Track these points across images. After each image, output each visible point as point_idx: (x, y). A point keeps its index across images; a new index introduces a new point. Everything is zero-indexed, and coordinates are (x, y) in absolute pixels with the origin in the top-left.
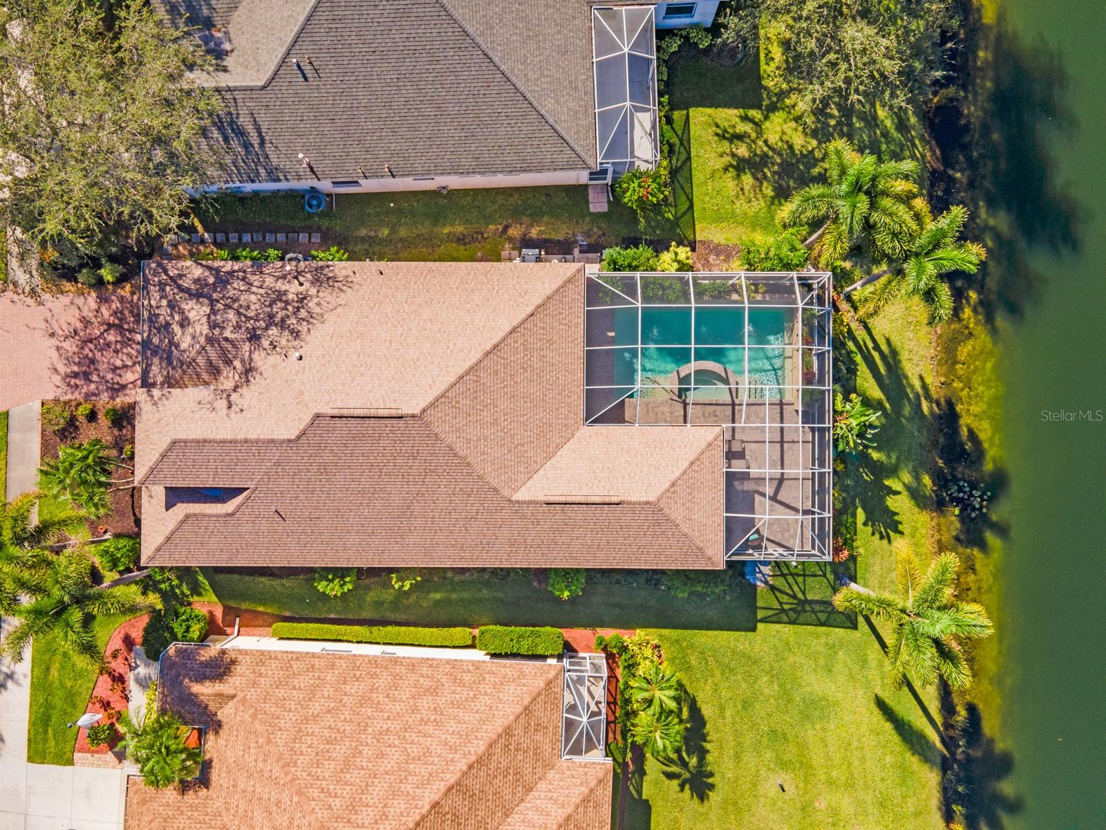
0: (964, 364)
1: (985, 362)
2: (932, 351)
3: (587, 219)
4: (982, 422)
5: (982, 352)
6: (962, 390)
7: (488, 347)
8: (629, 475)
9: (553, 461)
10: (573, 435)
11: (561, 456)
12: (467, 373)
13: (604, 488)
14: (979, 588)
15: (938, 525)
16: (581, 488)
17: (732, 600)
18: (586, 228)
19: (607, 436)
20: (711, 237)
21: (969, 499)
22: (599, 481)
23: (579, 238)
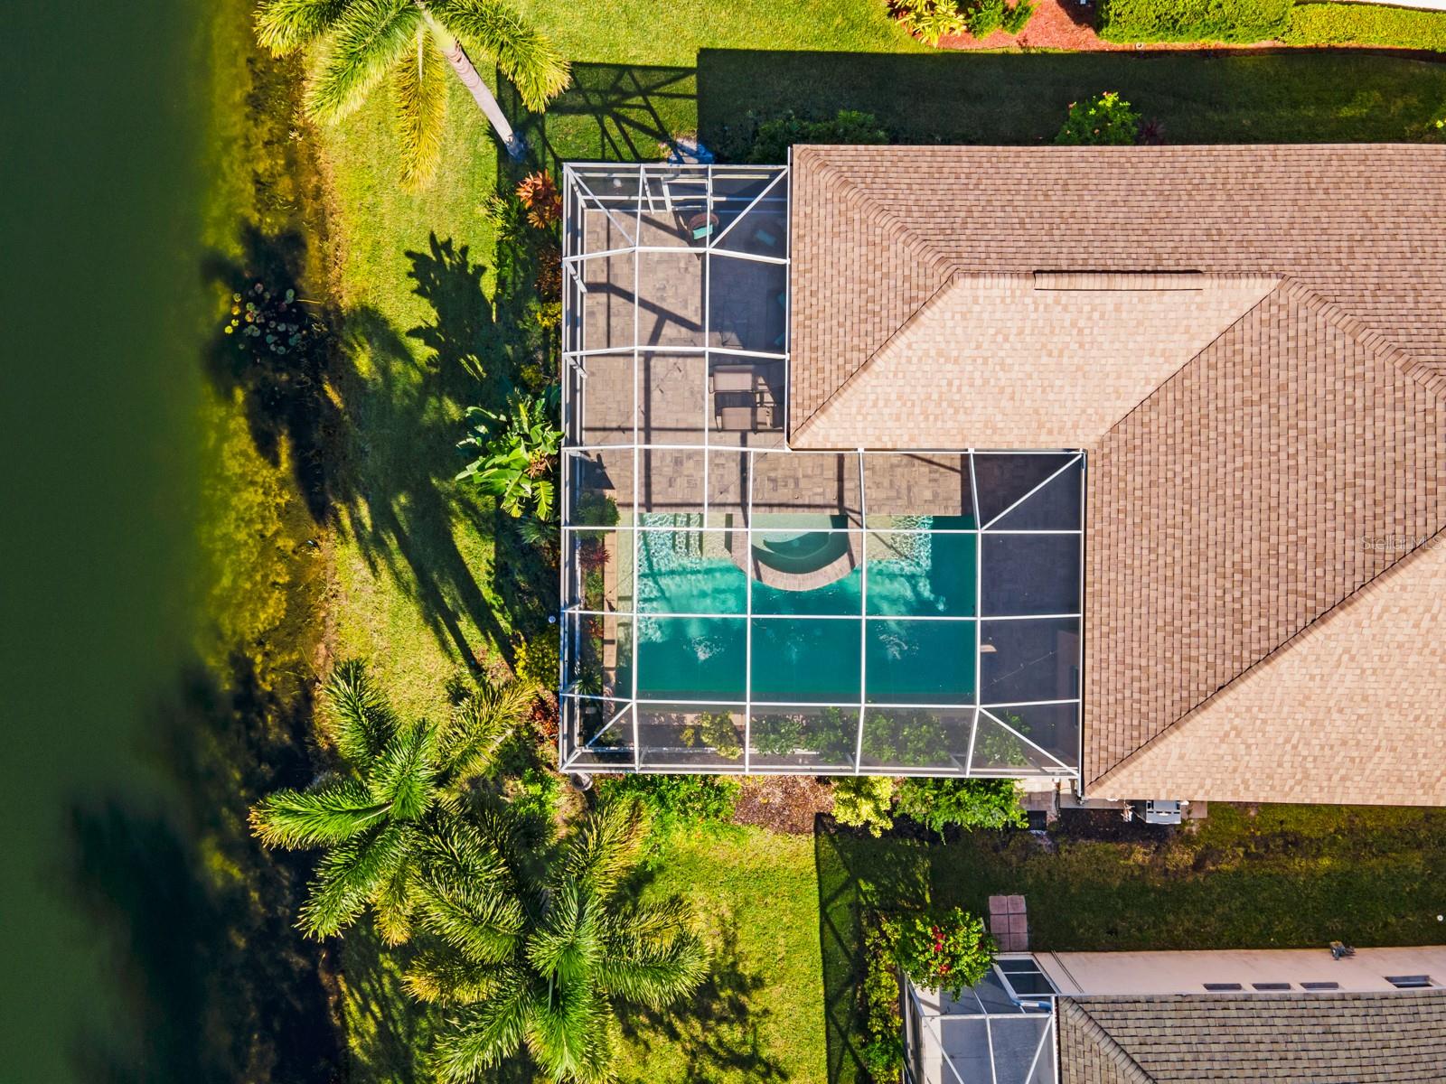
0: (274, 584)
1: (235, 587)
2: (336, 609)
3: (1030, 881)
4: (239, 471)
5: (240, 606)
6: (277, 534)
7: (1340, 619)
8: (1006, 339)
9: (1166, 371)
10: (1114, 428)
11: (1148, 382)
12: (1400, 561)
13: (1065, 309)
14: (247, 147)
15: (325, 269)
16: (1118, 308)
17: (743, 109)
18: (1032, 862)
19: (1040, 426)
20: (779, 840)
21: (268, 320)
22: (1074, 324)
23: (1046, 843)
